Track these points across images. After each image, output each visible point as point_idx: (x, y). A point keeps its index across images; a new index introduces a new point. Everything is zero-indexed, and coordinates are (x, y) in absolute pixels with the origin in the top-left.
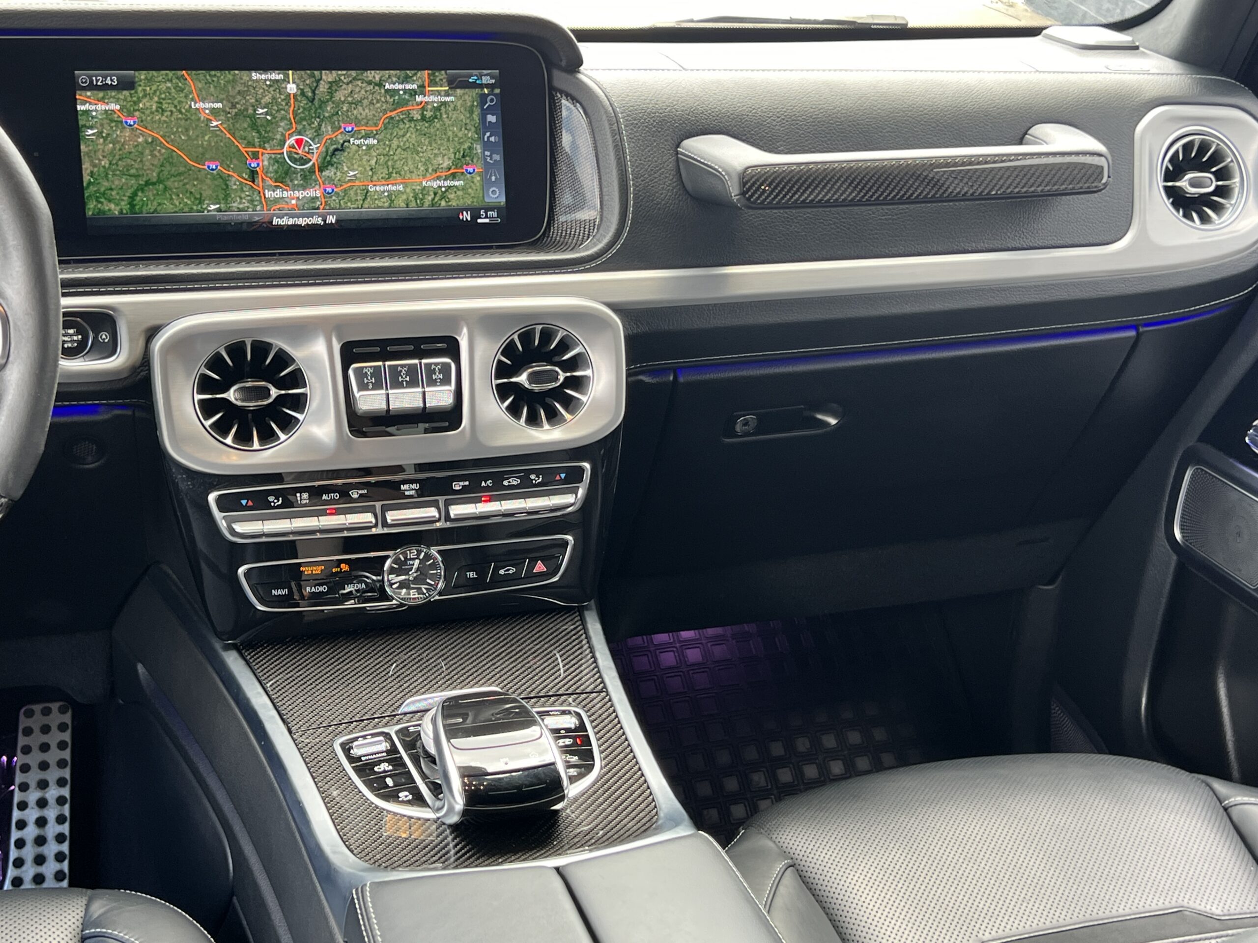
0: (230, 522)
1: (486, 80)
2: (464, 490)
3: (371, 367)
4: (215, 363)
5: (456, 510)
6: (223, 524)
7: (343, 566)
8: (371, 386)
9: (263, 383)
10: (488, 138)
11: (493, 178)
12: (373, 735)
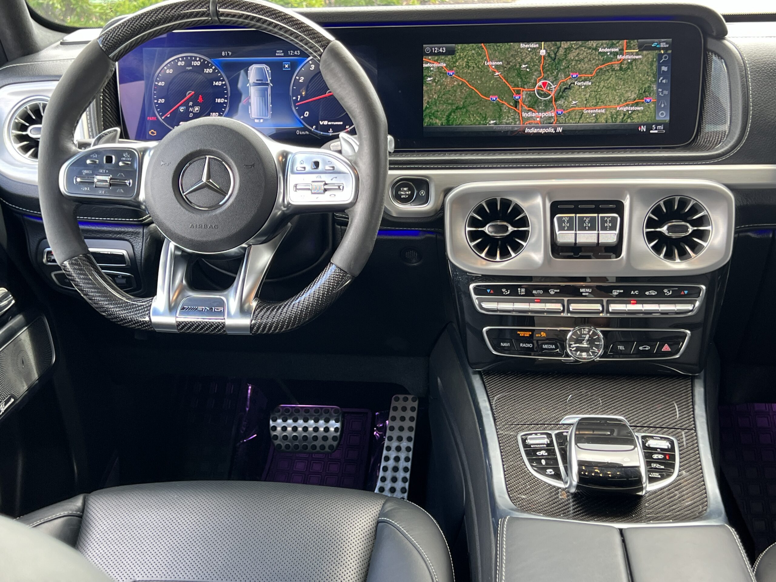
0: (480, 301)
1: (663, 45)
2: (620, 295)
3: (567, 217)
4: (480, 210)
5: (613, 307)
6: (476, 302)
7: (542, 333)
8: (566, 228)
9: (505, 223)
10: (661, 80)
11: (663, 106)
12: (542, 434)
